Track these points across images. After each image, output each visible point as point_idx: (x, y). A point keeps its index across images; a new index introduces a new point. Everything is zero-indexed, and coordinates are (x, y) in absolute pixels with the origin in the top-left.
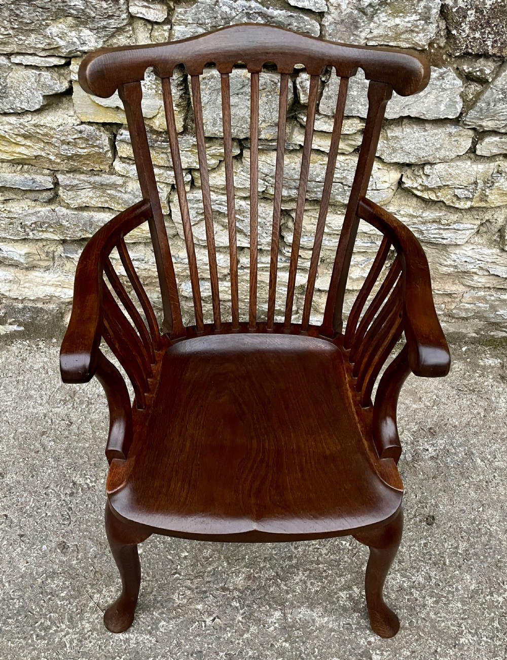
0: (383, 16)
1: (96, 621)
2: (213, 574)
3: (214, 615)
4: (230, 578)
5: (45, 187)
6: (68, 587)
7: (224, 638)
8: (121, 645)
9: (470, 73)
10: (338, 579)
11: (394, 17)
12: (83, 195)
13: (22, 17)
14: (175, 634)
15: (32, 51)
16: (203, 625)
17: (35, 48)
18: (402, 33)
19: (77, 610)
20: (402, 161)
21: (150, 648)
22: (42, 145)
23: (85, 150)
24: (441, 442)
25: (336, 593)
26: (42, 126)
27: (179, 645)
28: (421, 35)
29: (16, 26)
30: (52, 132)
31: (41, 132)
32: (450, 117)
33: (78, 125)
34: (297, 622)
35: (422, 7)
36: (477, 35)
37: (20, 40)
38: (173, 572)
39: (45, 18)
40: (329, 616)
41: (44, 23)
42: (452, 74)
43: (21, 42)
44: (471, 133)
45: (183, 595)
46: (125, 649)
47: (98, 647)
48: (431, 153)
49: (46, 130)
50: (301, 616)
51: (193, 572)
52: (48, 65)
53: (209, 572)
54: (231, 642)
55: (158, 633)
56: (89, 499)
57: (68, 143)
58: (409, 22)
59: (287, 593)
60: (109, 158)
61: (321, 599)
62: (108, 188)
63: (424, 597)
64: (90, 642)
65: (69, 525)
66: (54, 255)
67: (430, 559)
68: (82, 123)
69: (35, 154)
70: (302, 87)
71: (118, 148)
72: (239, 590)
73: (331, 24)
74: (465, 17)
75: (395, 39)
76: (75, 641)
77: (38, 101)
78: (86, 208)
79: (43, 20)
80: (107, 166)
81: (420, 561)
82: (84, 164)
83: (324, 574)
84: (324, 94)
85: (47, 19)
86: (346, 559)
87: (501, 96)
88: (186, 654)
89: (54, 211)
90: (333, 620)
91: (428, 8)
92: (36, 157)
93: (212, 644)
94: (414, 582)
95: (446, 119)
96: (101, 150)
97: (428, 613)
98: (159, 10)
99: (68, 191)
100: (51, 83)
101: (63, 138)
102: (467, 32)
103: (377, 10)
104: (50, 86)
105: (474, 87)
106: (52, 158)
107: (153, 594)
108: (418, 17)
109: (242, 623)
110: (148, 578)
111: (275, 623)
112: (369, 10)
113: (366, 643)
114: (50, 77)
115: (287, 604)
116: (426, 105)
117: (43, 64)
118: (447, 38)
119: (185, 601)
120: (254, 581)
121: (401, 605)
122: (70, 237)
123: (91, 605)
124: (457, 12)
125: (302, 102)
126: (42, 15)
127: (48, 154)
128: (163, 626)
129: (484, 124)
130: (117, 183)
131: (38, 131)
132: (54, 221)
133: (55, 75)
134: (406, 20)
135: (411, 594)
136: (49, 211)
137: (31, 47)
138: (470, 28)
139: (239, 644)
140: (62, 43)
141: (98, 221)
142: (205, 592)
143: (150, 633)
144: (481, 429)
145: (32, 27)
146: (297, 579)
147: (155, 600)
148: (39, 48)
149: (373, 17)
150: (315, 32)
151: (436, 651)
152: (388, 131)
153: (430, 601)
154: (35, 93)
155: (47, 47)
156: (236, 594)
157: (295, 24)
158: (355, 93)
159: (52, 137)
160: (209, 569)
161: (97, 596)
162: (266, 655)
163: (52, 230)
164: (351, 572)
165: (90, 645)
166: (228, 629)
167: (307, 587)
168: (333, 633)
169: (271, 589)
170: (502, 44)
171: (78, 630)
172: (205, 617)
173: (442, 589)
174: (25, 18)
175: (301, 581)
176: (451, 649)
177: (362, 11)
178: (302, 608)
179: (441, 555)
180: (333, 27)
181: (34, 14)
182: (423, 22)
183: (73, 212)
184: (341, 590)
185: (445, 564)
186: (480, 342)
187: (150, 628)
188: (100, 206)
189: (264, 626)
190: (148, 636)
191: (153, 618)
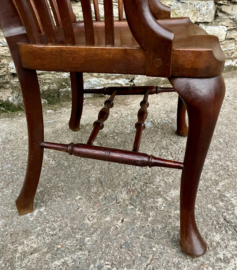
1: (28, 264)
2: (105, 199)
3: (121, 219)
4: (117, 196)
7: (137, 227)
14: (100, 242)
16: (118, 226)
19: (6, 265)
21: (87, 259)
27: (107, 246)
34: (174, 198)
38: (76, 209)
45: (92, 217)
50: (175, 195)
51: (90, 203)
53: (102, 199)
54: (143, 227)
55: (87, 246)
59: (157, 188)
63: (225, 163)
67: (213, 149)
72: (127, 200)
88: (116, 249)
93: (131, 235)
94: (215, 159)
97: (232, 168)
107: (68, 226)
109: (142, 214)
110: (59, 219)
111: (162, 204)
113: (217, 191)
115: (162, 193)
119: (96, 220)
120: (133, 191)
121: (218, 170)
123: (18, 255)
128: (88, 241)
135: (218, 164)
139: (148, 226)
142: (107, 209)
143: (81, 250)
146: (158, 180)
147: (72, 228)
153: (229, 163)
156: (127, 202)
160: (100, 198)
161: (20, 248)
162: (170, 223)
166: (136, 221)
167: (166, 181)
169: (147, 191)
172: (115, 222)
173: (229, 157)
175: (161, 180)
178: (171, 191)
185: (220, 148)
187: (78, 246)
189: (157, 209)
190: (81, 252)
191: (77, 240)
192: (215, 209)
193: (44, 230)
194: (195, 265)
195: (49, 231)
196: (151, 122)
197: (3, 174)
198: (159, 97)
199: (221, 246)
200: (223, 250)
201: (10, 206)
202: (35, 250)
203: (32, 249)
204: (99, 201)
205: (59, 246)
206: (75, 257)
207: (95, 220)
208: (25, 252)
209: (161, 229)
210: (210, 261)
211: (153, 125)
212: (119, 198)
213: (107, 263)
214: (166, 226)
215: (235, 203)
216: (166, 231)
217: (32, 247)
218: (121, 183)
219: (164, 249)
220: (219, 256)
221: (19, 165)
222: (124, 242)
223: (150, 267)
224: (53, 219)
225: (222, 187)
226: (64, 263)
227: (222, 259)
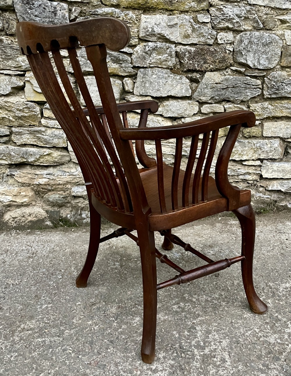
0: (154, 55)
1: (23, 336)
3: (99, 325)
4: (107, 309)
5: (5, 133)
6: (4, 324)
7: (107, 333)
8: (40, 344)
9: (191, 77)
10: (171, 301)
11: (159, 55)
12: (24, 137)
13: (7, 53)
14: (75, 335)
15: (9, 68)
16: (93, 329)
17: (11, 66)
18: (163, 62)
19: (9, 333)
20: (172, 116)
21: (59, 343)
22: (7, 112)
23: (28, 114)
24: (216, 249)
25: (171, 307)
26: (8, 102)
27: (78, 339)
28: (170, 62)
29: (3, 57)
30: (13, 105)
31: (7, 105)
32: (188, 95)
33: (26, 101)
35: (168, 51)
36: (191, 62)
37: (4, 63)
38: (72, 310)
39: (17, 53)
40: (167, 316)
41: (16, 56)
42: (184, 78)
43: (4, 64)
44: (197, 103)
45: (79, 318)
46: (43, 345)
47: (24, 347)
48: (183, 112)
49: (10, 104)
51: (84, 309)
52: (15, 74)
53: (95, 308)
54: (111, 334)
55: (64, 336)
56: (17, 288)
57: (20, 110)
58: (164, 57)
60: (39, 118)
61: (163, 310)
62: (37, 133)
63: (220, 302)
64: (19, 345)
65: (4, 300)
66: (3, 176)
67: (220, 289)
68: (28, 101)
69: (3, 116)
70: (126, 83)
71: (44, 112)
72: (113, 313)
73: (135, 58)
74: (185, 55)
75: (160, 64)
76: (9, 346)
77: (8, 90)
78: (25, 145)
79: (16, 54)
80: (38, 123)
81: (215, 290)
82: (26, 122)
83: (163, 300)
84: (135, 86)
85: (18, 54)
86: (174, 294)
87: (205, 86)
88: (83, 342)
89: (7, 147)
90: (171, 317)
91: (171, 52)
92: (3, 118)
93: (99, 337)
95: (186, 96)
96: (36, 113)
97: (224, 308)
98: (66, 52)
99: (16, 135)
100: (16, 82)
101: (18, 108)
102: (187, 61)
103: (152, 52)
104: (15, 83)
105: (194, 85)
106: (11, 118)
107: (60, 320)
108: (168, 55)
109: (117, 326)
110: (56, 314)
111: (137, 322)
112: (149, 52)
113: (192, 323)
114: (15, 79)
116: (177, 90)
117: (13, 74)
118: (180, 65)
121: (208, 307)
122: (14, 162)
123: (19, 329)
124: (182, 53)
125: (126, 89)
126: (16, 53)
127: (9, 117)
128: (67, 333)
129: (202, 98)
130: (42, 130)
131: (6, 104)
132: (7, 153)
133: (18, 79)
134: (164, 56)
135: (213, 302)
136: (5, 147)
137: (9, 66)
138: (188, 59)
139: (116, 334)
140: (23, 64)
141: (30, 152)
142: (93, 316)
143: (59, 336)
144: (235, 243)
145: (11, 57)
147: (61, 322)
148: (13, 66)
149: (151, 55)
150: (129, 61)
151: (232, 322)
152: (164, 103)
153: (224, 303)
154: (8, 86)
155: (16, 66)
156: (112, 315)
157: (121, 57)
158: (148, 85)
159: (13, 108)
160: (94, 307)
161: (22, 326)
163: (5, 158)
164: (178, 298)
165: (19, 346)
166: (108, 329)
168: (171, 322)
169: (133, 310)
170: (201, 66)
171: (10, 341)
173: (229, 299)
174: (8, 53)
176: (240, 320)
177: (146, 53)
179: (226, 286)
180: (136, 59)
181: (13, 52)
182: (170, 57)
183: (18, 148)
184: (173, 305)
185: (228, 289)
186: (226, 215)
187: (58, 334)
188: (32, 143)
189: (130, 324)
190: (58, 338)
191: (60, 330)
192: (177, 336)
193: (43, 318)
194: (130, 367)
195: (46, 320)
196: (182, 253)
197: (37, 276)
198: (210, 229)
199: (159, 361)
200: (159, 364)
201: (30, 298)
202: (31, 329)
203: (30, 328)
204: (91, 309)
205: (47, 331)
206: (52, 339)
207: (80, 321)
208: (24, 328)
209: (123, 338)
210: (143, 368)
211: (181, 257)
212: (108, 310)
213: (71, 349)
214: (128, 338)
215: (199, 336)
216: (125, 341)
217: (30, 327)
218: (117, 300)
219: (116, 352)
220: (152, 367)
221: (51, 271)
222: (91, 340)
223: (98, 360)
224: (52, 313)
225: (199, 321)
226: (44, 341)
227: (153, 369)
